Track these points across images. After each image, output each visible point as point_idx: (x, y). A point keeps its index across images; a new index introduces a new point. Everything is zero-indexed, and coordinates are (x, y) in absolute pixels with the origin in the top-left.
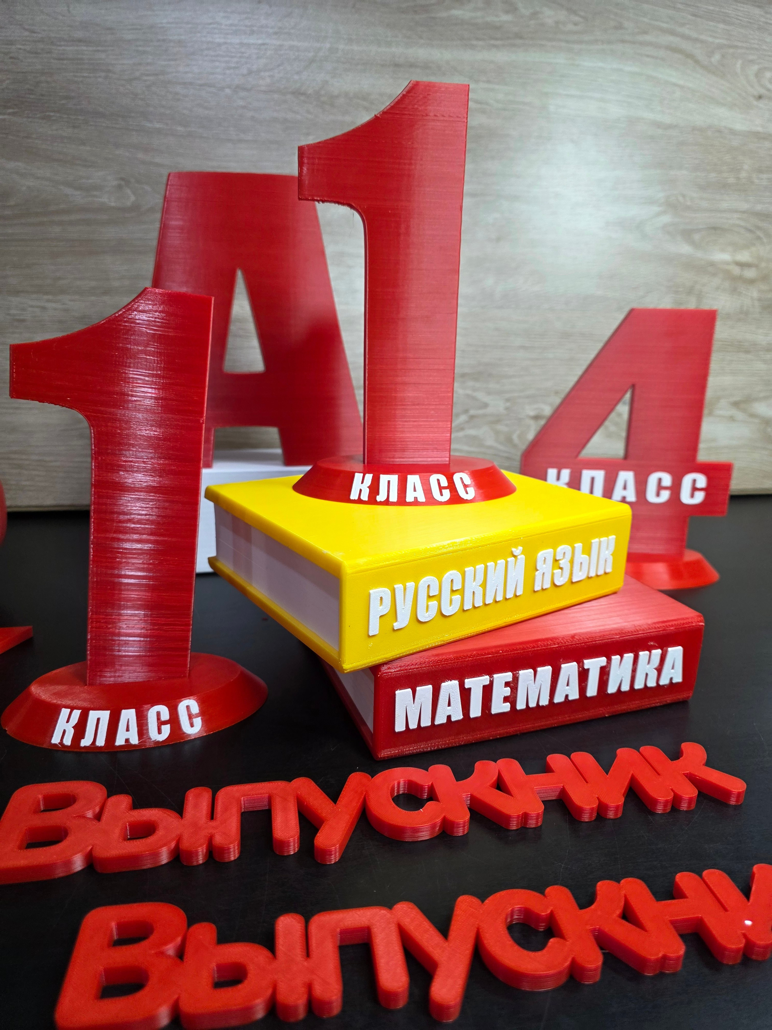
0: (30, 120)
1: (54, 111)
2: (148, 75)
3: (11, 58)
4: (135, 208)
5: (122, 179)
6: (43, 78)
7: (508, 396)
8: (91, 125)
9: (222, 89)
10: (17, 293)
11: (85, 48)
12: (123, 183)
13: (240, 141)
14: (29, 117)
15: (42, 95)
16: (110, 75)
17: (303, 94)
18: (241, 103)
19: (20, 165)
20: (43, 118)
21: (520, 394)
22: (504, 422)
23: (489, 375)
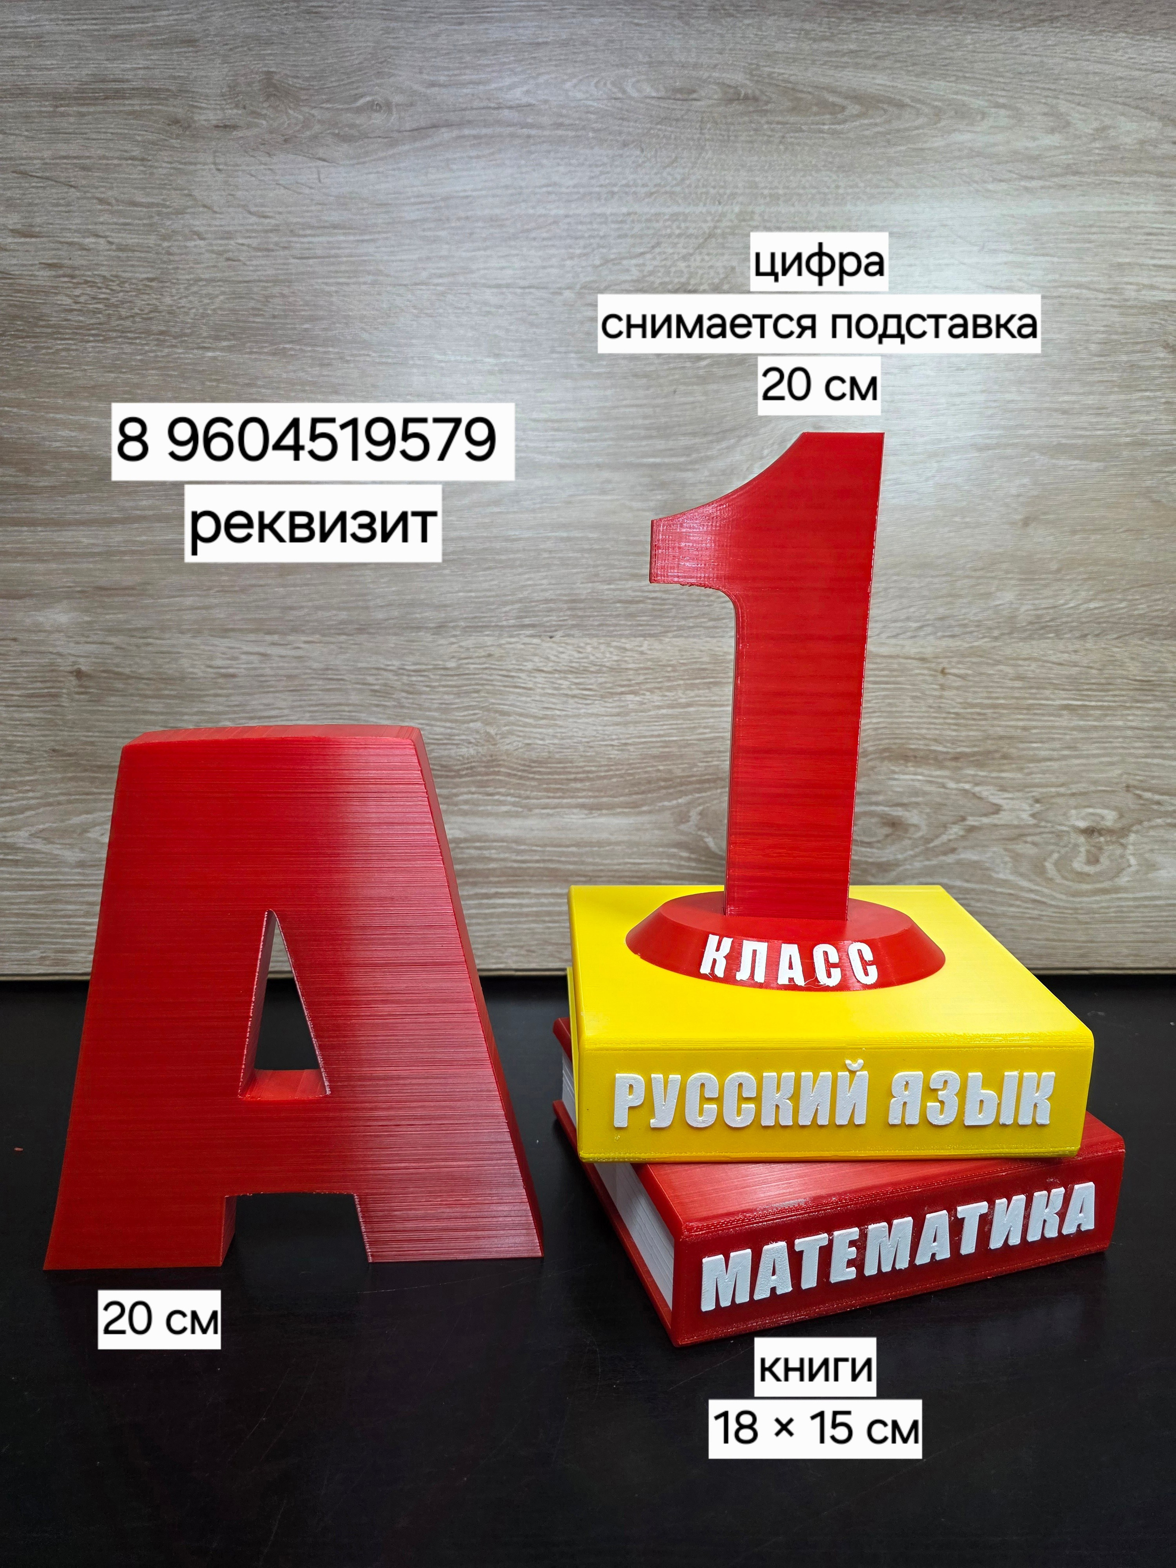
0: (254, 356)
1: (291, 342)
3: (228, 259)
6: (276, 290)
7: (1037, 792)
9: (558, 292)
10: (224, 632)
11: (342, 238)
14: (251, 353)
15: (274, 317)
16: (381, 278)
20: (274, 354)
21: (1058, 789)
22: (1029, 839)
23: (1005, 757)
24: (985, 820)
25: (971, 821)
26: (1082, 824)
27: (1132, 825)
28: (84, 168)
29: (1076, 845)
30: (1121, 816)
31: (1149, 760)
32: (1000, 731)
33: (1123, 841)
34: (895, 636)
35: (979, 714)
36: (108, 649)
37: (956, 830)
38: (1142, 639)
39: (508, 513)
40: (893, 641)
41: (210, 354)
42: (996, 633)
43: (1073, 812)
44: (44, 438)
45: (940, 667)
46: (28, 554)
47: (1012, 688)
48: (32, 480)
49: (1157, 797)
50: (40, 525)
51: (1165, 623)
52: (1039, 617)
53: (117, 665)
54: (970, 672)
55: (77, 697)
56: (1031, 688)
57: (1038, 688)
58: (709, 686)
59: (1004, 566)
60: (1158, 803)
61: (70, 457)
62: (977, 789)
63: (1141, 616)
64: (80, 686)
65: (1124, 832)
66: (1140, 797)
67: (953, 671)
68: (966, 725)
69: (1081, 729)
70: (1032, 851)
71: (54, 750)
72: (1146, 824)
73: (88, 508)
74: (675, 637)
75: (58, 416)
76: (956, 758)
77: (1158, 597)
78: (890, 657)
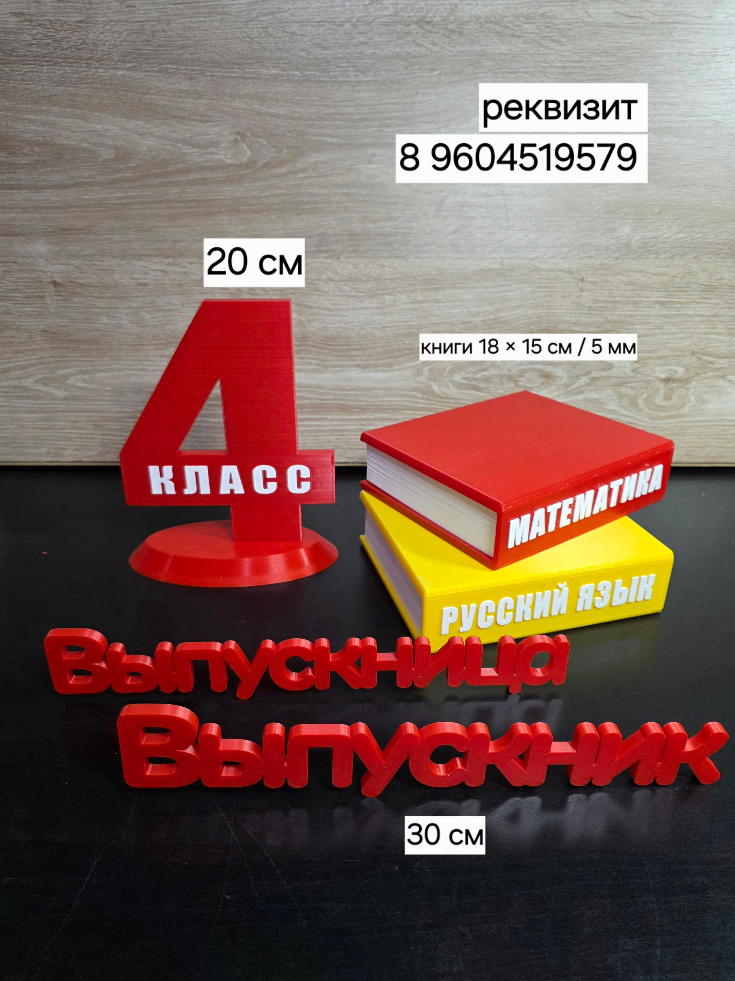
0: (148, 74)
1: (171, 63)
2: (265, 15)
3: (128, 6)
4: (251, 164)
5: (238, 133)
6: (159, 27)
8: (207, 76)
9: (341, 25)
10: (140, 257)
12: (239, 137)
13: (359, 83)
14: (146, 71)
15: (159, 46)
16: (226, 17)
17: (428, 23)
18: (362, 39)
19: (140, 124)
20: (160, 72)
21: (649, 355)
22: (629, 385)
24: (603, 374)
25: (594, 374)
26: (663, 376)
27: (694, 377)
29: (658, 389)
30: (687, 371)
31: (708, 336)
32: (616, 318)
33: (687, 386)
34: (553, 257)
35: (603, 307)
36: (72, 268)
37: (584, 380)
38: (710, 258)
39: (310, 177)
40: (552, 261)
41: (120, 73)
42: (617, 255)
43: (658, 368)
44: (21, 131)
45: (581, 277)
46: (18, 208)
47: (625, 290)
48: (17, 160)
49: (711, 359)
50: (24, 189)
51: (726, 247)
52: (645, 244)
53: (77, 278)
54: (599, 280)
55: (55, 298)
56: (637, 290)
57: (642, 290)
58: (436, 289)
59: (626, 210)
60: (712, 363)
61: (38, 144)
63: (711, 243)
64: (56, 291)
65: (688, 380)
66: (700, 359)
67: (589, 279)
68: (594, 314)
69: (667, 316)
70: (630, 392)
71: (45, 331)
72: (703, 376)
73: (52, 178)
74: (416, 258)
77: (722, 230)
78: (550, 270)
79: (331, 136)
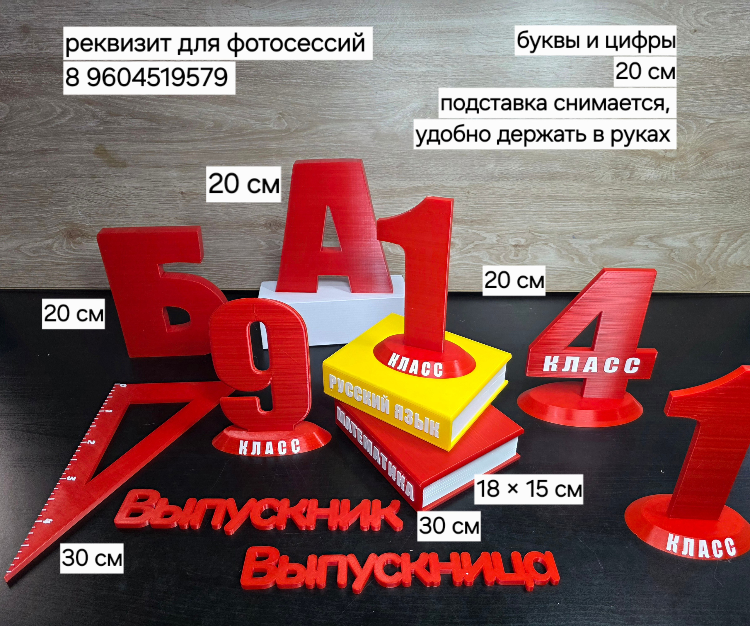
1: (243, 76)
4: (288, 130)
5: (280, 114)
7: (499, 233)
8: (263, 83)
12: (281, 116)
13: (345, 87)
21: (506, 232)
22: (495, 248)
23: (488, 221)
24: (481, 242)
25: (476, 243)
26: (513, 244)
27: (530, 244)
28: (167, 12)
29: (511, 250)
30: (527, 241)
31: (537, 222)
32: (487, 212)
33: (526, 249)
34: (452, 180)
35: (480, 207)
36: (191, 185)
37: (471, 246)
38: (537, 181)
39: (320, 137)
40: (452, 182)
42: (487, 179)
43: (510, 239)
44: (163, 112)
45: (467, 191)
46: (162, 152)
47: (492, 198)
48: (160, 127)
49: (539, 235)
50: (164, 142)
51: (546, 175)
52: (502, 173)
53: (194, 190)
54: (477, 192)
55: (182, 200)
56: (498, 198)
57: (501, 198)
58: (389, 197)
59: (491, 155)
60: (540, 236)
61: (172, 119)
62: (478, 232)
63: (538, 172)
64: (183, 197)
65: (527, 246)
66: (533, 234)
67: (471, 192)
68: (475, 211)
69: (515, 212)
70: (496, 252)
71: (177, 218)
72: (535, 243)
73: (180, 137)
74: (378, 180)
75: (167, 104)
76: (471, 222)
77: (544, 166)
78: (451, 187)
79: (331, 116)
